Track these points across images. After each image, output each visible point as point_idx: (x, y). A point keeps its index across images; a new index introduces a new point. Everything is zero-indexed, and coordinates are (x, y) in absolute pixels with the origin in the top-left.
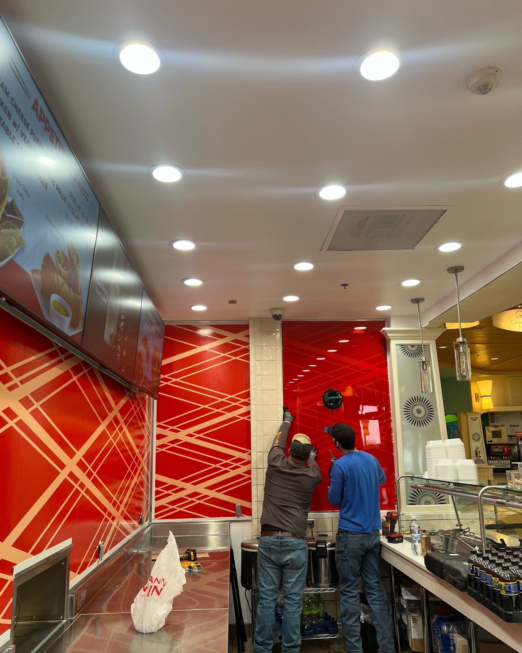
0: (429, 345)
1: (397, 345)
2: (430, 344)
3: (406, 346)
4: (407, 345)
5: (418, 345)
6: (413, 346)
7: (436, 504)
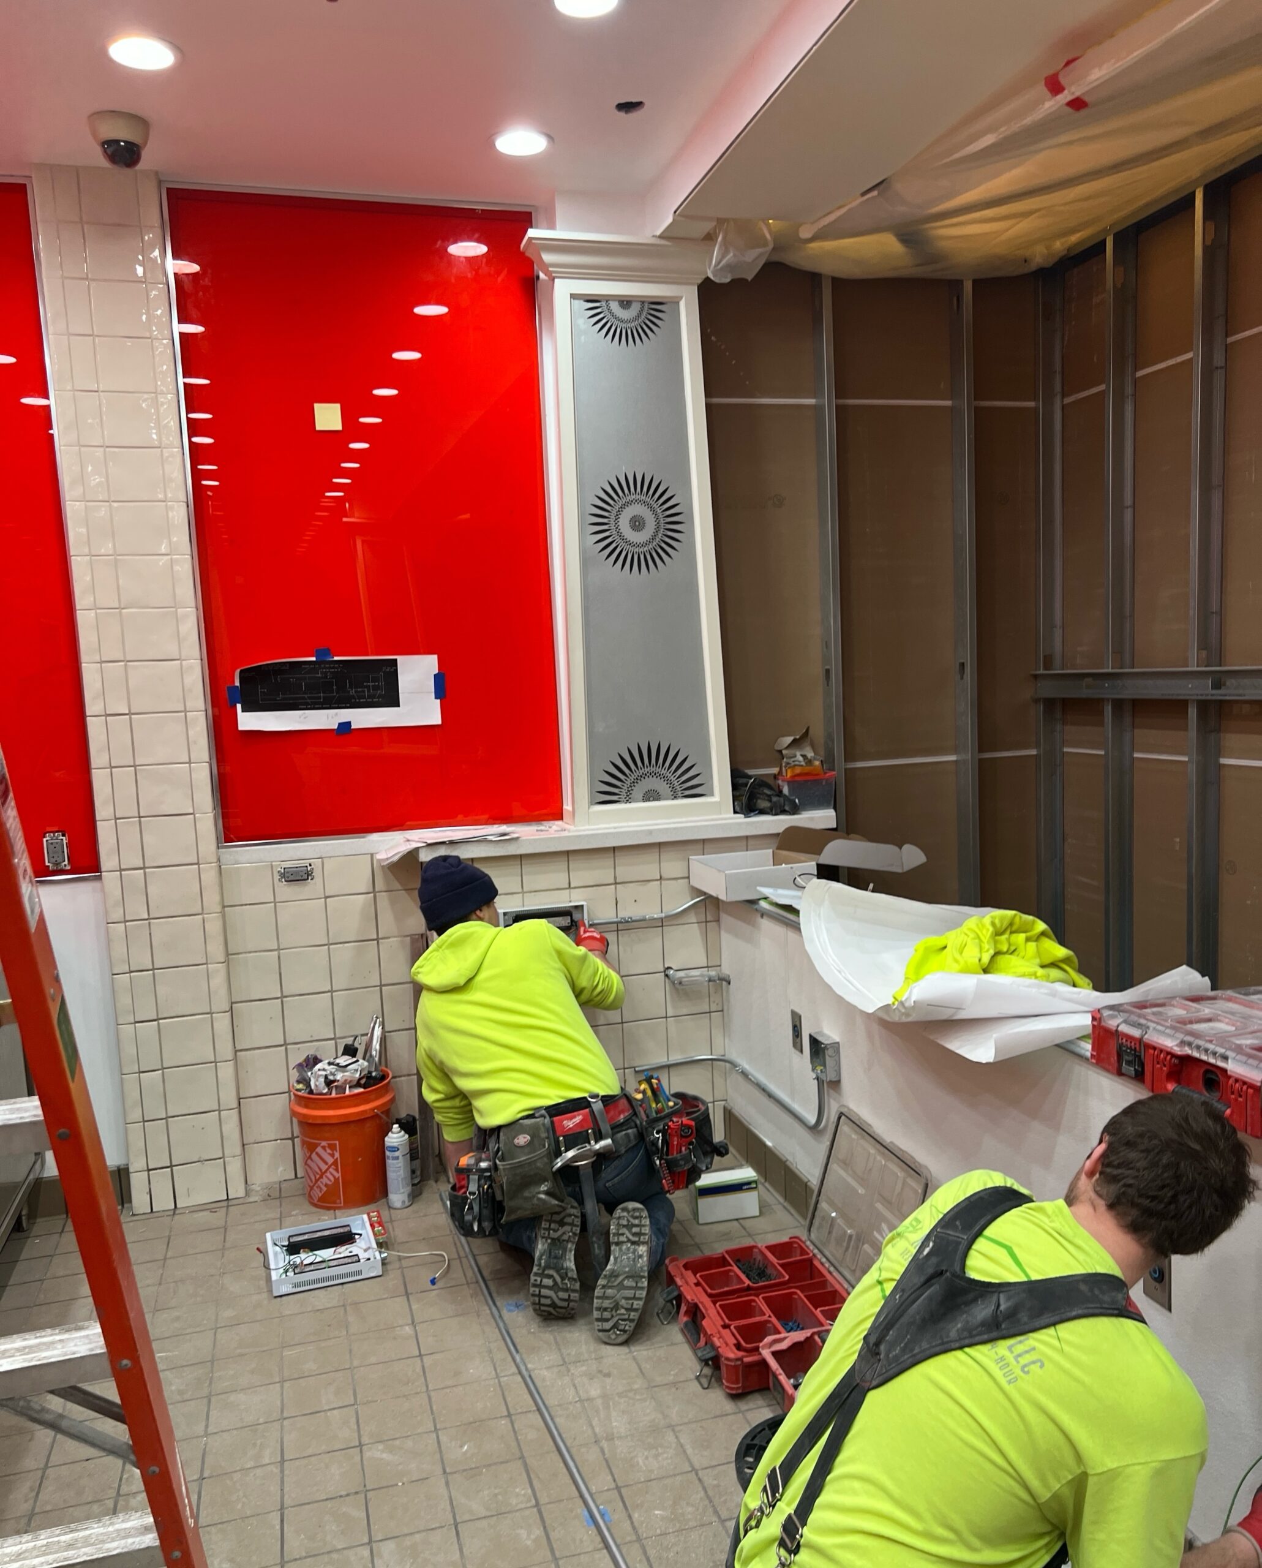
0: (675, 302)
1: (574, 296)
2: (681, 298)
3: (604, 303)
4: (608, 298)
5: (643, 302)
6: (625, 302)
7: (676, 798)
